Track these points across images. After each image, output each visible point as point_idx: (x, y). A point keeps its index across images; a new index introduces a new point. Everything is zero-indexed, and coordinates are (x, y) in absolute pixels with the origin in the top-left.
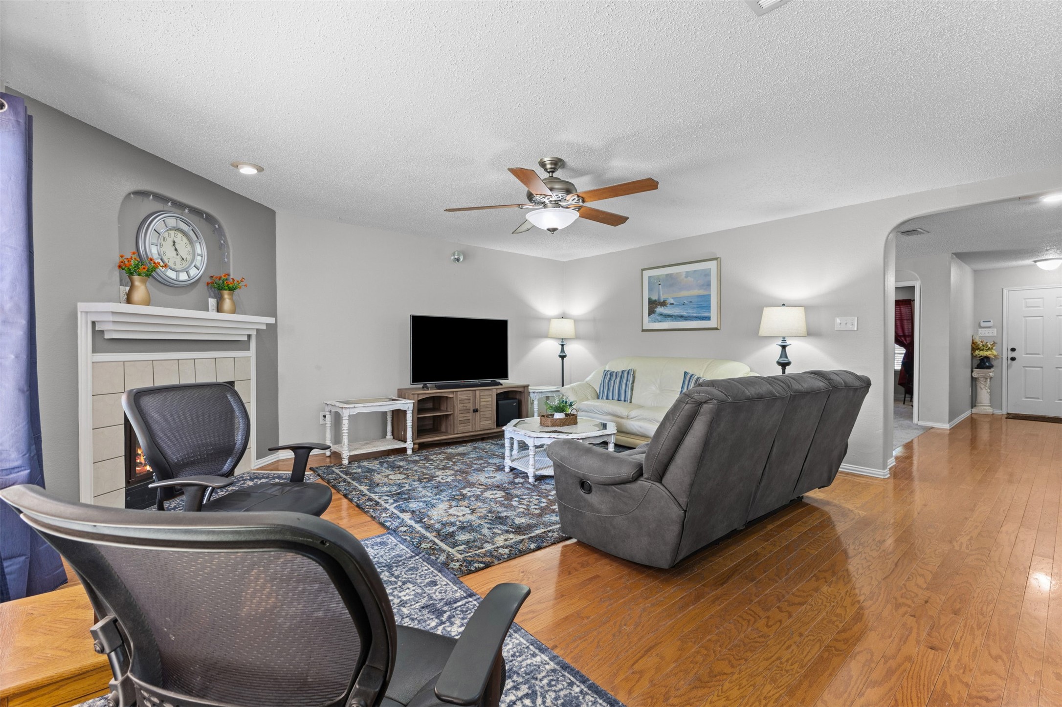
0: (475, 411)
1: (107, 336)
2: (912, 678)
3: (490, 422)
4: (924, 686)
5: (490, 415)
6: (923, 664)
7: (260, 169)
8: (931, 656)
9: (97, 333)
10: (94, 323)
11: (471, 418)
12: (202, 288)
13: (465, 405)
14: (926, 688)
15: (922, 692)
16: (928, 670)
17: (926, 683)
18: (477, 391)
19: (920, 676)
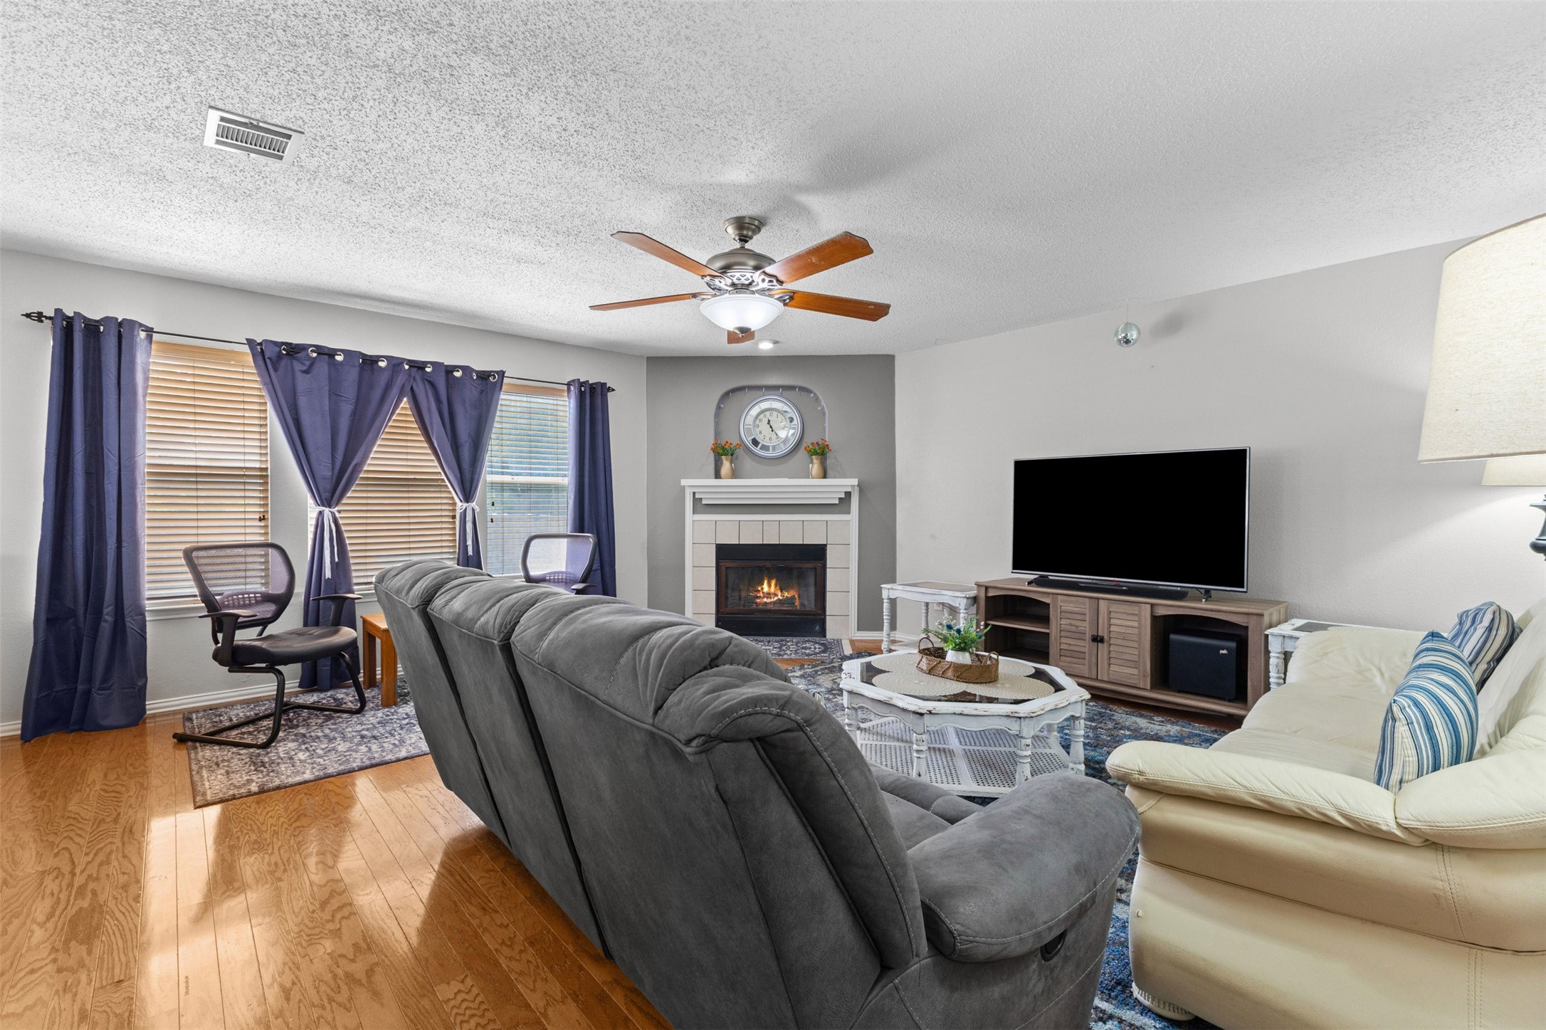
0: (1097, 639)
1: (704, 502)
2: (130, 931)
3: (1135, 671)
4: (114, 934)
5: (1136, 658)
6: (124, 953)
7: (776, 342)
8: (117, 971)
9: (696, 501)
10: (694, 493)
11: (1086, 650)
12: (802, 454)
13: (1073, 622)
14: (111, 932)
15: (115, 928)
16: (115, 953)
17: (113, 938)
18: (1101, 601)
19: (122, 939)
